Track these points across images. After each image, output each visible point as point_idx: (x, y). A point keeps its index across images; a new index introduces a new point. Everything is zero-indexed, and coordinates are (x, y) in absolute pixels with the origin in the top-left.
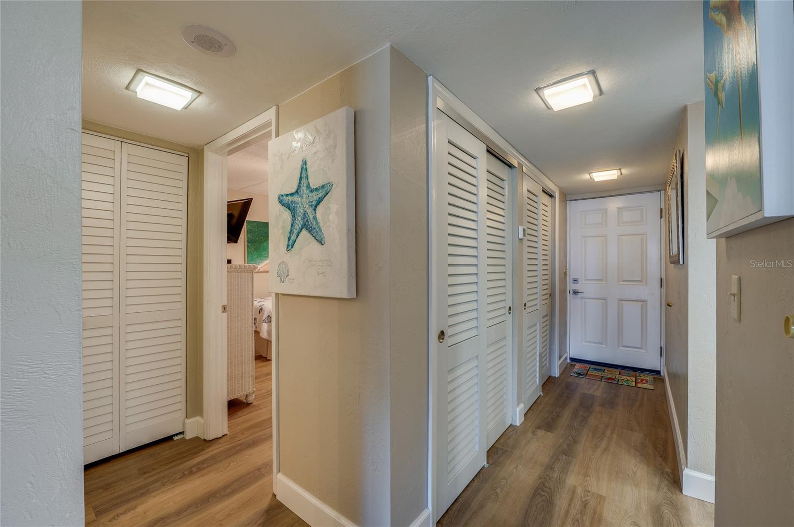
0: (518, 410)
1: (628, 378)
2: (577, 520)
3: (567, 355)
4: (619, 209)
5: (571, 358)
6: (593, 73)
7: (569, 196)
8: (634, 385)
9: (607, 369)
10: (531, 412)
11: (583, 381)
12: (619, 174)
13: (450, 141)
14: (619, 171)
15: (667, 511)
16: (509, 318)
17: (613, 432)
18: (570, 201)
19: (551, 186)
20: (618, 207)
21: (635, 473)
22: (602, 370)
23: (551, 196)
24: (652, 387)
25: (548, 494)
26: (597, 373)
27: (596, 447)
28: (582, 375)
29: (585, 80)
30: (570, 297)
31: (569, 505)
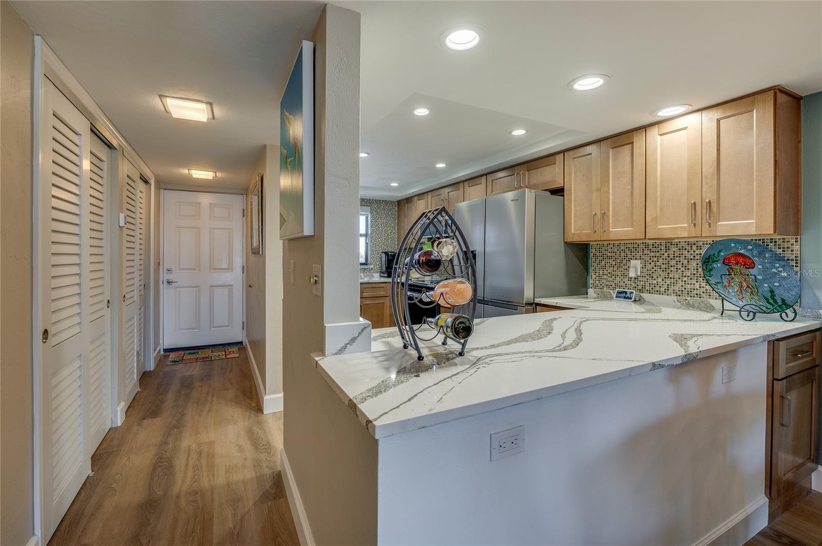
0: (119, 409)
1: (219, 353)
2: (197, 465)
3: (161, 347)
4: (211, 204)
5: (164, 350)
6: (211, 104)
7: (164, 184)
8: (224, 357)
9: (200, 351)
10: (131, 409)
11: (180, 367)
12: (214, 176)
13: (55, 113)
14: (214, 173)
15: (255, 429)
16: (107, 312)
17: (213, 396)
18: (164, 189)
19: (148, 173)
20: (210, 203)
21: (233, 416)
22: (196, 353)
23: (146, 182)
24: (237, 355)
25: (167, 462)
26: (192, 356)
27: (202, 411)
28: (178, 362)
29: (203, 106)
30: (163, 288)
31: (188, 460)
